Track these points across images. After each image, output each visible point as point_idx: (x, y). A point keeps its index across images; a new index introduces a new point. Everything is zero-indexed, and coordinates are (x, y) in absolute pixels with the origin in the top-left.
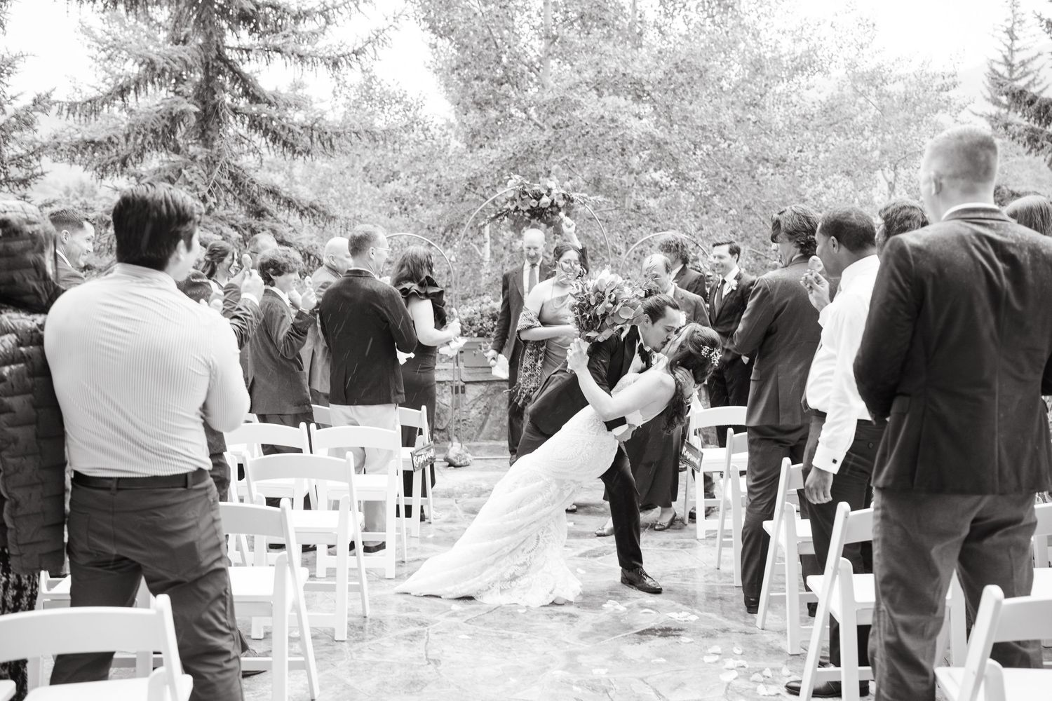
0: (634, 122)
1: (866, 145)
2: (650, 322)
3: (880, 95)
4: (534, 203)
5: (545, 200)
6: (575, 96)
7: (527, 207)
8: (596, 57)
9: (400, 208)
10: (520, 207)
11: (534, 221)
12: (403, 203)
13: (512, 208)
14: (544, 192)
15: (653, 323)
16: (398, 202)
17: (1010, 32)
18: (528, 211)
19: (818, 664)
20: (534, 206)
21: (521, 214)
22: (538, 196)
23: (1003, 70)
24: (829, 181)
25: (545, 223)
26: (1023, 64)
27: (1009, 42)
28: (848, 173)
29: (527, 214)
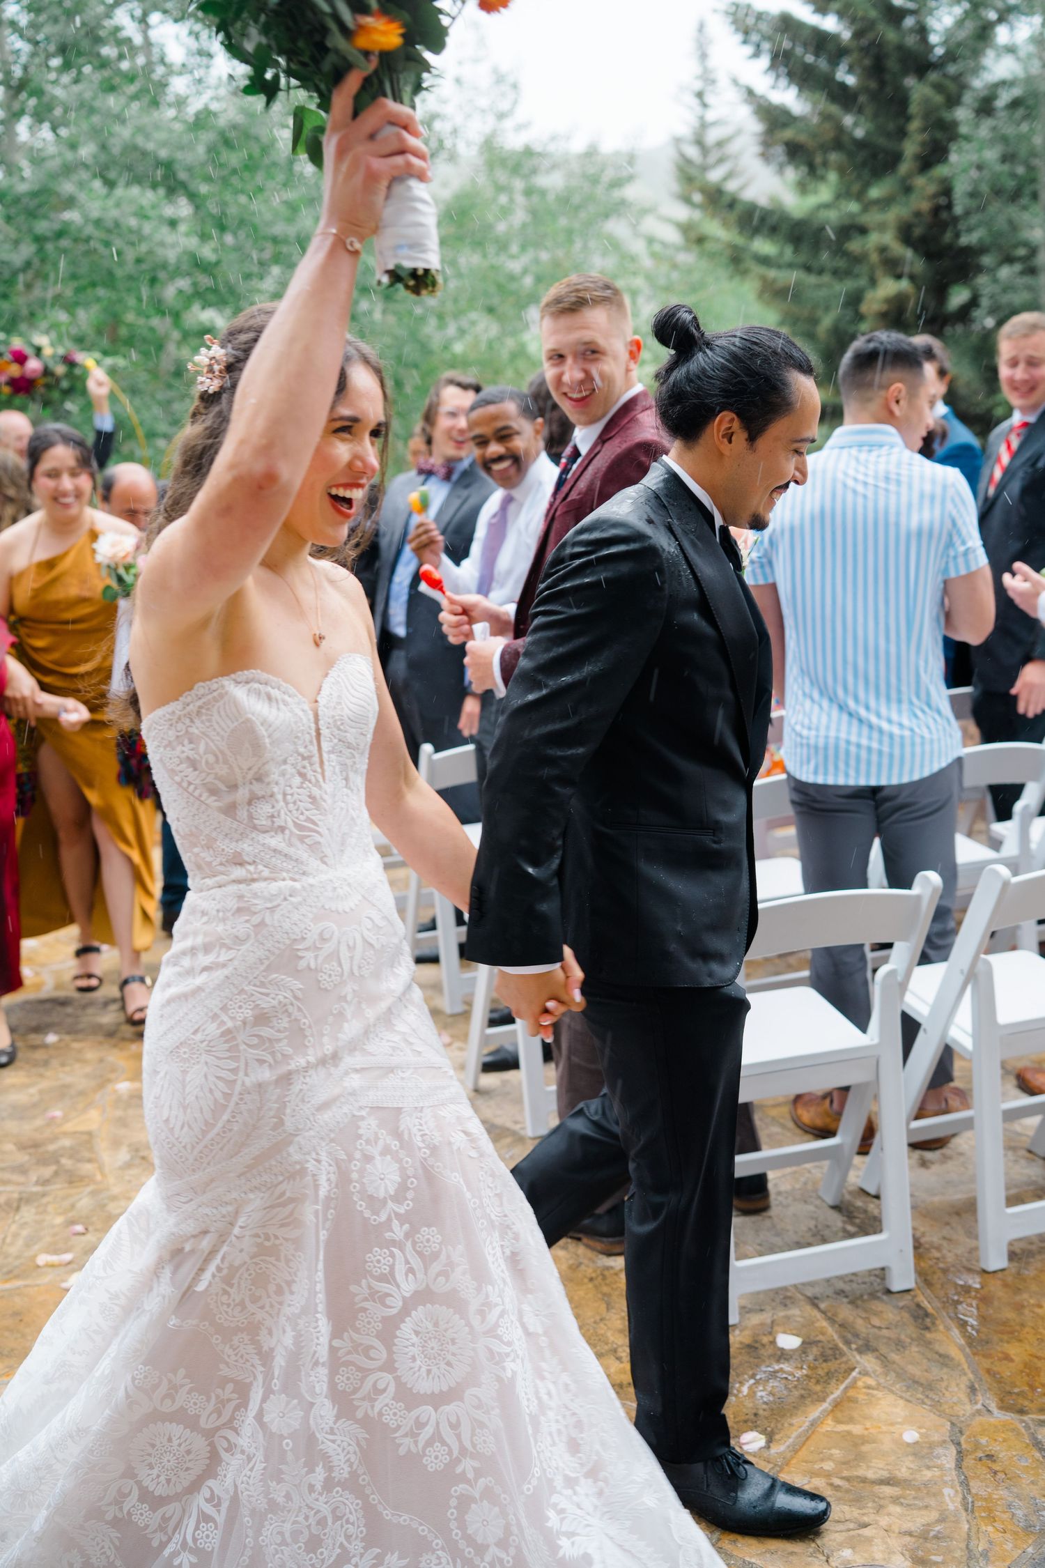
0: (164, 233)
1: (515, 266)
2: (740, 437)
3: (528, 192)
4: (14, 370)
5: (33, 365)
6: (68, 187)
8: (96, 119)
11: (18, 400)
14: (28, 351)
15: (752, 438)
17: (700, 95)
18: (7, 384)
19: (486, 1022)
20: (16, 375)
22: (20, 358)
23: (692, 152)
24: (464, 323)
26: (720, 144)
27: (699, 110)
28: (491, 310)
29: (6, 389)
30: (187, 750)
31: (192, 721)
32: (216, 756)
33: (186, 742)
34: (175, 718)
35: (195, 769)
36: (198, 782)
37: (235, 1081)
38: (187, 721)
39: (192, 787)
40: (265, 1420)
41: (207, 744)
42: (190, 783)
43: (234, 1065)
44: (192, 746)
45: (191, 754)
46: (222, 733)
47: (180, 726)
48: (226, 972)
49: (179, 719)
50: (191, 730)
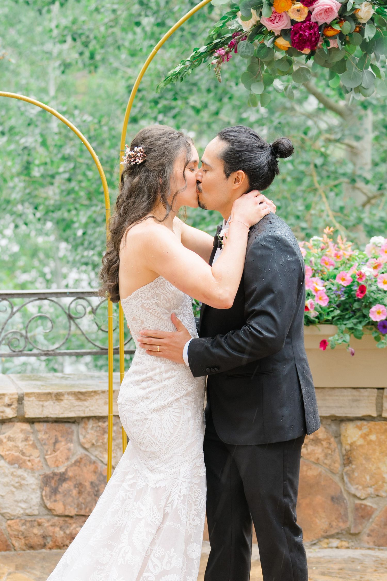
7: (284, 24)
9: (81, 54)
10: (269, 26)
11: (298, 61)
12: (86, 45)
13: (247, 27)
16: (79, 43)
18: (284, 33)
20: (300, 19)
21: (268, 43)
25: (325, 65)
29: (283, 42)
30: (156, 300)
31: (157, 289)
32: (166, 301)
33: (155, 297)
34: (151, 288)
35: (158, 306)
36: (159, 311)
37: (180, 417)
38: (156, 289)
39: (157, 313)
40: (187, 553)
41: (163, 296)
42: (156, 312)
43: (179, 411)
44: (158, 298)
45: (157, 301)
46: (169, 292)
47: (153, 291)
48: (176, 378)
49: (153, 288)
50: (157, 292)
